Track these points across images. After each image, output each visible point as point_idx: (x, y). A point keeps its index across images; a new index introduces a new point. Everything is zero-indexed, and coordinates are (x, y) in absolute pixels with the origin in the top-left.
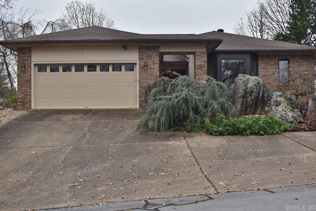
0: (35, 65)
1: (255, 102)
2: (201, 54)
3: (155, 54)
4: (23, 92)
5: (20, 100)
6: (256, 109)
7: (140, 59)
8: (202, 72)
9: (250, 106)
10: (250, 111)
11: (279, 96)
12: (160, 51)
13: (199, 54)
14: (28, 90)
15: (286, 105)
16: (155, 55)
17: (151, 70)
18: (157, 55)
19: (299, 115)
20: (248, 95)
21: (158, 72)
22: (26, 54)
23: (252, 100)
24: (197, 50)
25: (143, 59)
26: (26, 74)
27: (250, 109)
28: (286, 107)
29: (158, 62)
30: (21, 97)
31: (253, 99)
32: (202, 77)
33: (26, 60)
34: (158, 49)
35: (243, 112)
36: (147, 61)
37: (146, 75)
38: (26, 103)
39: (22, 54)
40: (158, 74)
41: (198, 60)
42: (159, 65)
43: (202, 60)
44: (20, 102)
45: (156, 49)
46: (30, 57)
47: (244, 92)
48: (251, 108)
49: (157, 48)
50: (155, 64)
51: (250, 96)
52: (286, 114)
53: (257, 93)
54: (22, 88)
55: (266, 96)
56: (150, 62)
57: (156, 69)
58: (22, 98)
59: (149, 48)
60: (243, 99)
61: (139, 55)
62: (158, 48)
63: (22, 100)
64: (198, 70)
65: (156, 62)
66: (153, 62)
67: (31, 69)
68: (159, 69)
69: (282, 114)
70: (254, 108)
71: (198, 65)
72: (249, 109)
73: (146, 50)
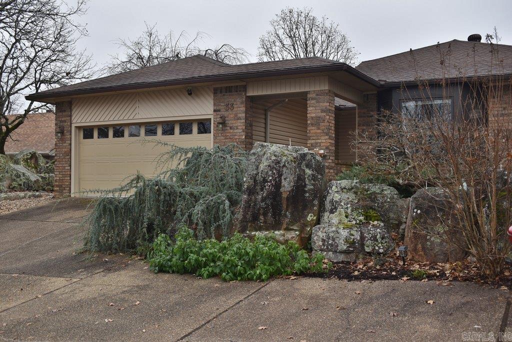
0: (78, 128)
1: (271, 203)
2: (317, 95)
3: (239, 100)
4: (61, 171)
5: (57, 183)
6: (279, 218)
7: (215, 111)
8: (319, 131)
9: (262, 211)
10: (265, 222)
11: (345, 188)
12: (248, 95)
13: (314, 96)
14: (66, 168)
15: (349, 211)
16: (239, 103)
17: (231, 131)
18: (242, 103)
19: (375, 237)
20: (258, 188)
21: (243, 133)
22: (65, 111)
23: (263, 200)
24: (312, 89)
25: (219, 111)
26: (65, 143)
27: (265, 219)
28: (347, 217)
29: (244, 115)
30: (58, 178)
31: (265, 198)
32: (319, 141)
33: (65, 121)
34: (245, 91)
35: (249, 224)
36: (226, 114)
37: (224, 141)
38: (65, 188)
39: (60, 112)
40: (244, 137)
41: (311, 108)
42: (244, 121)
43: (318, 108)
44: (57, 186)
45: (240, 91)
46: (71, 116)
47: (252, 182)
48: (265, 215)
49: (242, 89)
50: (238, 119)
51: (262, 190)
52: (337, 231)
53: (272, 184)
54: (60, 165)
55: (309, 190)
56: (230, 115)
57: (240, 127)
58: (60, 179)
59: (229, 90)
60: (249, 195)
61: (215, 105)
62: (245, 89)
63: (60, 184)
64: (313, 128)
65: (240, 115)
66: (236, 115)
67: (71, 135)
68: (244, 127)
69: (329, 231)
70: (274, 215)
71: (312, 118)
72: (262, 217)
73: (224, 95)
